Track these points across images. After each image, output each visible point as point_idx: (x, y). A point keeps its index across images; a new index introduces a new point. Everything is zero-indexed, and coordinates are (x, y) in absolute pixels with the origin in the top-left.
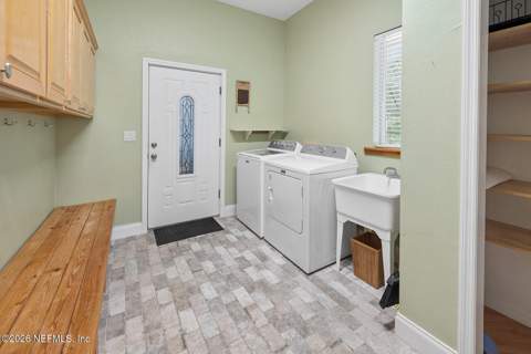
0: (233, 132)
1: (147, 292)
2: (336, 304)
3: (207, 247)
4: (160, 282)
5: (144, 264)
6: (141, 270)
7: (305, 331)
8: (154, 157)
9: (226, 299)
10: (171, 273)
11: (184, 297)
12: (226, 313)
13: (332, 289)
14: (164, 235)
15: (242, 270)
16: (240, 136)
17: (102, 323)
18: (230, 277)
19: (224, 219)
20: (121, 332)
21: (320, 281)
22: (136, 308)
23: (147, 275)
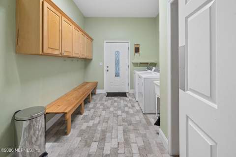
0: (133, 63)
1: (98, 105)
2: (146, 123)
3: (119, 100)
4: (102, 104)
5: (101, 100)
6: (100, 101)
7: (130, 124)
8: (108, 70)
9: (114, 112)
10: (106, 103)
11: (105, 108)
12: (113, 114)
13: (149, 120)
14: (109, 95)
15: (124, 107)
16: (136, 64)
17: (87, 108)
18: (119, 108)
19: (130, 94)
20: (89, 110)
21: (147, 117)
22: (94, 107)
23: (100, 102)
